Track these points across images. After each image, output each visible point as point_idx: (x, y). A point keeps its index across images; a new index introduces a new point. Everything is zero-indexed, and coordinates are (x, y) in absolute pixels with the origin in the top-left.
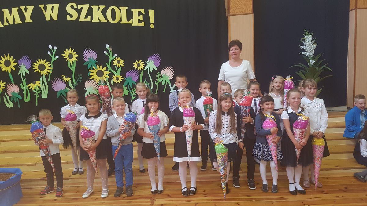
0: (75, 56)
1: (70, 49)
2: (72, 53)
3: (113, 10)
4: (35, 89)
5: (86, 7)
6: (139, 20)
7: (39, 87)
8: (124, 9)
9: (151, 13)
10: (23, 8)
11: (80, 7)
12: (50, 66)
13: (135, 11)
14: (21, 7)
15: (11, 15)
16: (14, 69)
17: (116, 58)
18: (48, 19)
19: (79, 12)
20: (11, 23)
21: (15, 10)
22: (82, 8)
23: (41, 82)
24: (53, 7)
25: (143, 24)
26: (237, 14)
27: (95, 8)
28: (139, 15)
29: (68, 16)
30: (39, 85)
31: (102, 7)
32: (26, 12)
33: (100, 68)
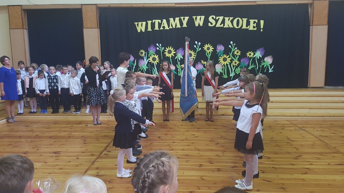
0: (211, 48)
1: (209, 44)
2: (209, 46)
3: (238, 20)
5: (221, 18)
6: (254, 26)
8: (245, 20)
9: (262, 22)
11: (217, 18)
12: (195, 55)
13: (252, 21)
14: (181, 17)
16: (173, 55)
17: (236, 50)
18: (197, 25)
19: (217, 21)
20: (174, 27)
21: (177, 19)
22: (219, 19)
24: (201, 18)
25: (255, 29)
26: (318, 25)
27: (227, 19)
28: (254, 24)
29: (209, 24)
31: (231, 18)
32: (184, 20)
33: (225, 56)
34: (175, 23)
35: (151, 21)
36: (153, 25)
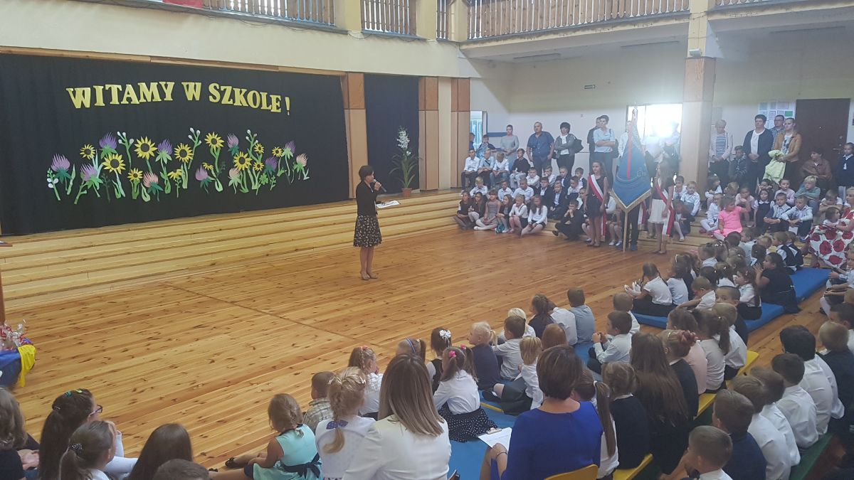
0: (219, 141)
1: (213, 134)
2: (215, 137)
3: (254, 94)
4: (176, 179)
5: (229, 89)
7: (180, 176)
8: (264, 95)
10: (163, 84)
11: (222, 88)
12: (192, 152)
13: (274, 98)
14: (160, 83)
15: (149, 90)
16: (153, 155)
17: (258, 144)
18: (190, 98)
19: (222, 94)
20: (149, 100)
21: (154, 85)
22: (225, 90)
23: (182, 170)
24: (195, 85)
25: (280, 111)
27: (237, 90)
29: (211, 97)
30: (180, 174)
31: (244, 90)
32: (166, 88)
33: (241, 155)
34: (150, 92)
35: (102, 87)
36: (107, 95)
